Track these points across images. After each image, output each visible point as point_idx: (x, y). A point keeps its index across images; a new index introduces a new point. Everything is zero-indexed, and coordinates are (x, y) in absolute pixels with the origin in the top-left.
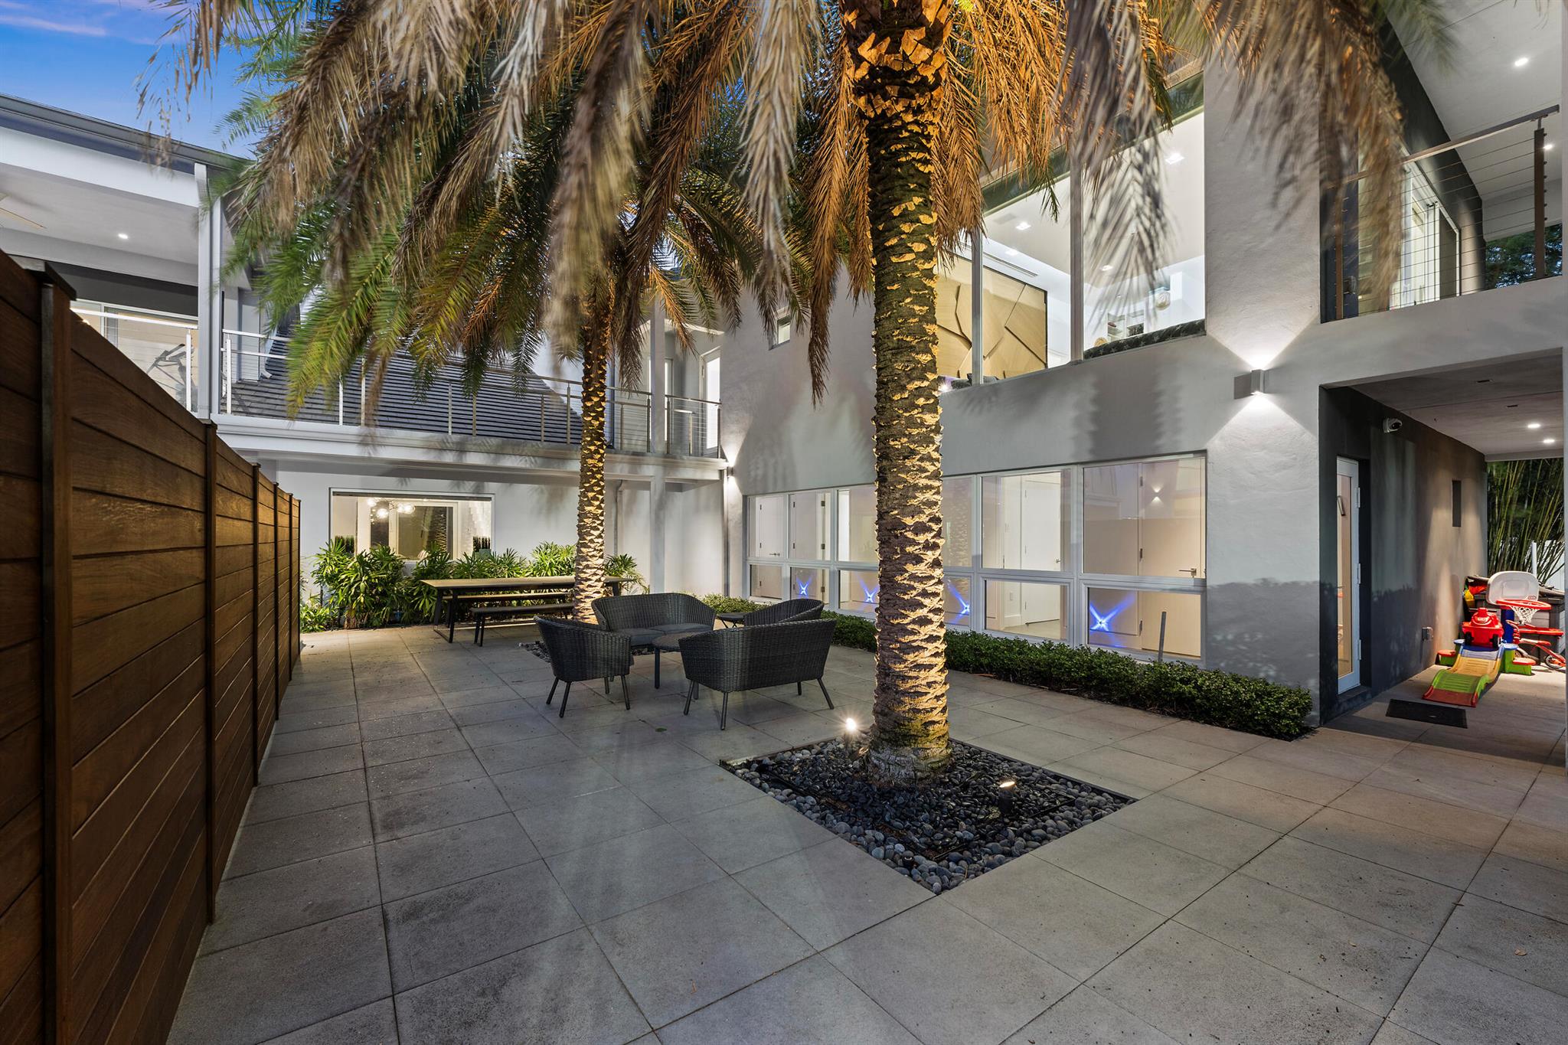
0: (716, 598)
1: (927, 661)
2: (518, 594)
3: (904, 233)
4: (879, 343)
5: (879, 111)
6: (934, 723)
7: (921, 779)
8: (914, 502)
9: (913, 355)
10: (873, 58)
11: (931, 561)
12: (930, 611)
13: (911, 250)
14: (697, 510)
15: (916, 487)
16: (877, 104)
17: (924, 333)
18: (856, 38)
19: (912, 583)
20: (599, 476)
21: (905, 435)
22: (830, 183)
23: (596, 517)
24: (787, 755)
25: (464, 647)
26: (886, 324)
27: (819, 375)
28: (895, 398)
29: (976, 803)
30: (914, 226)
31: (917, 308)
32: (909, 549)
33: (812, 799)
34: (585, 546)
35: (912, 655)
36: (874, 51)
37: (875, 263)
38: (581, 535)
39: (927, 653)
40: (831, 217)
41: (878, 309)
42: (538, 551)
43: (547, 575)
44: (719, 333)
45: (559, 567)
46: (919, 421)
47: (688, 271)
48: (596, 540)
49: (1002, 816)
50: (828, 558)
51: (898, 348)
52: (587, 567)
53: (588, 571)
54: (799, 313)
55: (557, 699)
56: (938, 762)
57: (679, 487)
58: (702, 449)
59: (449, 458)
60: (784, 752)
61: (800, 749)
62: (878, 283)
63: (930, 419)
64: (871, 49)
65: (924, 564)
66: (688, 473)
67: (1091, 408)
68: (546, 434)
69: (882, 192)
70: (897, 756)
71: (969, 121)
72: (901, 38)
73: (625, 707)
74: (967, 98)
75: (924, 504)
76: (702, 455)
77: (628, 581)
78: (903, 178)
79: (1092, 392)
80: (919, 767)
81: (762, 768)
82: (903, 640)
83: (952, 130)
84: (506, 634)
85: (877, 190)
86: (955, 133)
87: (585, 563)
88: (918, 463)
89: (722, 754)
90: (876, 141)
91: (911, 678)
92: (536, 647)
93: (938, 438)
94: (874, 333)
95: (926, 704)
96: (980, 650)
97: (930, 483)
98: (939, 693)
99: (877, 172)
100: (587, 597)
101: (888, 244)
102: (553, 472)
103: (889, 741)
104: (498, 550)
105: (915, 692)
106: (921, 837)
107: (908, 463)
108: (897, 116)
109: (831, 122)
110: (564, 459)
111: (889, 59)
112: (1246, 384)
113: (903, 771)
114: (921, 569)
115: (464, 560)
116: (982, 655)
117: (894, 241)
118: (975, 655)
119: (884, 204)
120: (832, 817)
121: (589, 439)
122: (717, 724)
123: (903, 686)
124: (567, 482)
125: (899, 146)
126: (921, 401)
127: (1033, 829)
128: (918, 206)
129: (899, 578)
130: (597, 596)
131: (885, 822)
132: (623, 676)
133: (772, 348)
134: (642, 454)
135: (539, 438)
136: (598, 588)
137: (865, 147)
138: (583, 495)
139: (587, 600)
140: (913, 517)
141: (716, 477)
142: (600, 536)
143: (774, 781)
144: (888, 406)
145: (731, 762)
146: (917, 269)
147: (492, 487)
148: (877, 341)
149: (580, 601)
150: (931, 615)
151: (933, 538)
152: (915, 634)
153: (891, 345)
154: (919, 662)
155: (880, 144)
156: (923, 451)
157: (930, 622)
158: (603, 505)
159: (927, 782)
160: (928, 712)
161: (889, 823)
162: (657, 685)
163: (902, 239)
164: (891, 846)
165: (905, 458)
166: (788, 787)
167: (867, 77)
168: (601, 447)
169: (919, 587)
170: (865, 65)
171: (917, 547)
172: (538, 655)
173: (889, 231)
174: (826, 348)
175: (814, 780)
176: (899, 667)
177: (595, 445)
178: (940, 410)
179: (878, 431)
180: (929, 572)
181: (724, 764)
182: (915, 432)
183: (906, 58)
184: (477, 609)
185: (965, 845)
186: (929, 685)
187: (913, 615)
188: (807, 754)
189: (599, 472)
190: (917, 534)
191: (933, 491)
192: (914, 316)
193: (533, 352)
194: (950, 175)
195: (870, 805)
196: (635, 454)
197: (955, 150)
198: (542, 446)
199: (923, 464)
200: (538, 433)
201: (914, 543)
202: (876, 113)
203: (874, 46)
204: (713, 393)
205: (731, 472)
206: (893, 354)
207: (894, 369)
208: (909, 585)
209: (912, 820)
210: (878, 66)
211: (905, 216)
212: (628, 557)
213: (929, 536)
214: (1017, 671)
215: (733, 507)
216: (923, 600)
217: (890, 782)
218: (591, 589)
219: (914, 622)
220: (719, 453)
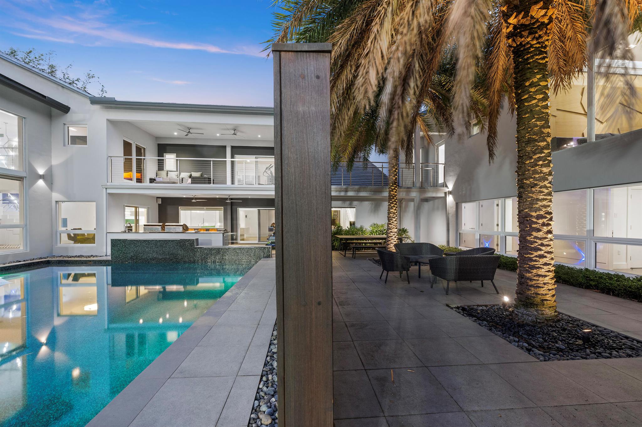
0: (443, 246)
1: (543, 274)
2: (365, 241)
3: (531, 92)
4: (519, 140)
5: (518, 43)
6: (547, 300)
7: (539, 323)
8: (537, 206)
9: (536, 143)
10: (516, 22)
11: (546, 231)
12: (545, 252)
13: (535, 99)
14: (434, 209)
15: (538, 200)
16: (517, 40)
17: (543, 133)
18: (507, 15)
19: (535, 240)
20: (395, 198)
21: (532, 178)
22: (497, 68)
23: (394, 213)
24: (475, 307)
25: (349, 258)
26: (522, 132)
27: (492, 150)
28: (527, 162)
29: (569, 337)
30: (537, 88)
31: (538, 123)
32: (534, 226)
33: (486, 322)
34: (390, 224)
35: (535, 270)
36: (516, 20)
37: (517, 107)
38: (389, 220)
39: (543, 270)
40: (498, 82)
41: (518, 126)
42: (371, 226)
43: (375, 235)
44: (445, 134)
45: (379, 232)
46: (539, 171)
47: (430, 111)
48: (394, 222)
49: (584, 344)
50: (500, 230)
51: (529, 141)
52: (391, 232)
53: (392, 233)
54: (482, 125)
55: (384, 277)
56: (550, 317)
57: (426, 200)
58: (437, 184)
59: (342, 194)
60: (474, 306)
61: (481, 306)
62: (518, 115)
63: (545, 170)
64: (514, 19)
65: (542, 232)
66: (430, 195)
68: (374, 182)
69: (520, 77)
70: (527, 311)
71: (579, 18)
72: (529, 10)
73: (408, 283)
74: (577, 8)
75: (542, 206)
76: (437, 186)
77: (405, 238)
78: (531, 68)
80: (539, 318)
81: (464, 309)
82: (530, 264)
83: (567, 25)
84: (362, 255)
85: (518, 76)
86: (569, 26)
87: (390, 231)
88: (539, 189)
89: (447, 302)
90: (517, 56)
91: (535, 280)
92: (373, 260)
93: (550, 178)
94: (516, 136)
95: (543, 292)
96: (590, 278)
97: (545, 197)
98: (550, 288)
99: (518, 68)
100: (391, 243)
101: (522, 98)
102: (377, 197)
103: (523, 305)
104: (358, 226)
105: (537, 286)
106: (537, 343)
107: (533, 189)
108: (528, 43)
109: (498, 42)
110: (380, 191)
111: (522, 21)
113: (530, 318)
114: (540, 235)
115: (347, 229)
116: (591, 280)
117: (526, 96)
118: (587, 280)
119: (520, 82)
120: (494, 330)
121: (391, 184)
122: (445, 293)
123: (530, 283)
124: (383, 200)
125: (529, 55)
126: (541, 163)
127: (602, 353)
128: (539, 79)
129: (528, 238)
130: (395, 243)
131: (519, 335)
132: (407, 271)
133: (470, 137)
134: (410, 188)
135: (371, 184)
136: (395, 240)
137: (512, 57)
138: (389, 205)
139: (391, 244)
140: (536, 212)
141: (443, 195)
142: (396, 221)
143: (469, 314)
144: (523, 166)
145: (451, 305)
146: (539, 106)
147: (355, 203)
148: (518, 139)
149: (388, 244)
150: (546, 254)
151: (547, 221)
152: (537, 261)
153: (525, 140)
154: (539, 274)
155: (519, 56)
156: (542, 184)
157: (546, 257)
158: (397, 209)
159: (543, 324)
160: (543, 295)
161: (521, 336)
162: (419, 277)
163: (530, 95)
164: (521, 343)
165: (532, 187)
166: (475, 317)
167: (513, 30)
168: (396, 187)
169: (540, 242)
170: (512, 26)
171: (538, 225)
172: (374, 263)
173: (524, 92)
174: (496, 138)
175: (487, 317)
176: (528, 275)
177: (394, 186)
178: (552, 165)
179: (518, 177)
180: (545, 236)
181: (447, 305)
182: (537, 176)
183: (532, 17)
184: (352, 246)
185: (559, 350)
186: (545, 284)
187: (536, 254)
188: (484, 308)
189: (395, 197)
190: (538, 220)
191: (547, 201)
192: (537, 126)
193: (370, 153)
194: (567, 46)
195: (513, 328)
196: (408, 188)
197: (570, 34)
198: (373, 187)
199: (541, 190)
200: (371, 182)
201: (536, 223)
202: (517, 44)
203: (515, 17)
204: (442, 159)
205: (450, 193)
206: (525, 144)
207: (526, 150)
208: (534, 241)
209: (533, 336)
210: (518, 25)
211: (532, 85)
212: (405, 229)
213: (545, 220)
214: (616, 290)
215: (451, 208)
216: (541, 247)
217: (523, 322)
218: (393, 240)
219: (536, 256)
220: (445, 185)
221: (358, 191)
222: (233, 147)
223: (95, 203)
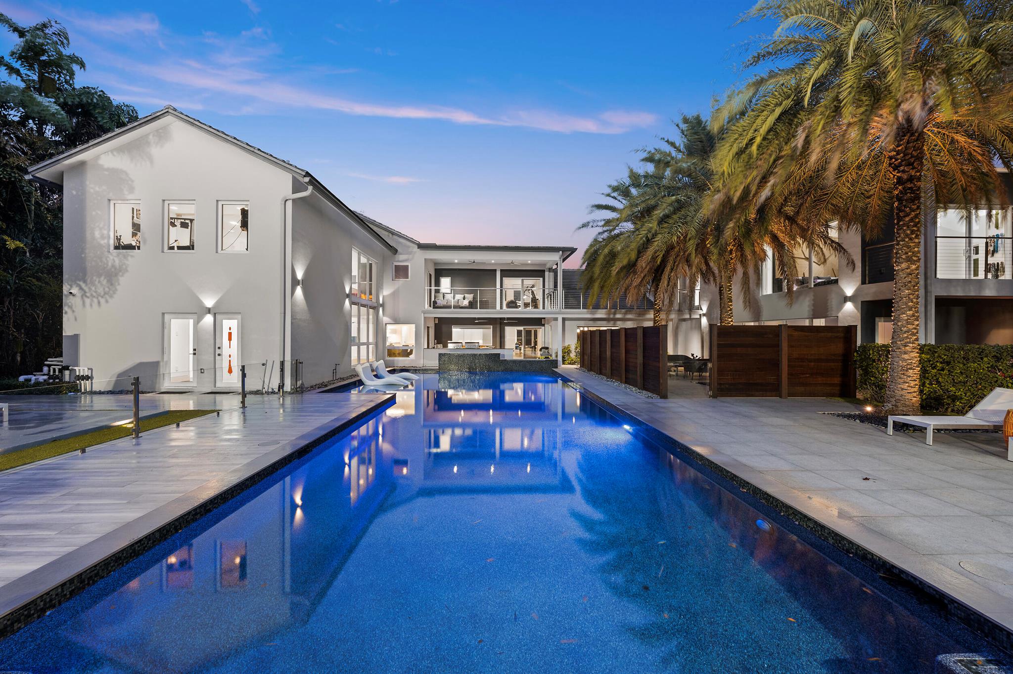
14: (691, 328)
57: (684, 321)
63: (730, 320)
66: (687, 316)
67: (812, 302)
76: (694, 308)
79: (812, 298)
112: (846, 299)
141: (698, 317)
147: (619, 323)
205: (704, 315)
215: (705, 328)
220: (699, 308)
221: (626, 314)
222: (501, 271)
223: (414, 326)
